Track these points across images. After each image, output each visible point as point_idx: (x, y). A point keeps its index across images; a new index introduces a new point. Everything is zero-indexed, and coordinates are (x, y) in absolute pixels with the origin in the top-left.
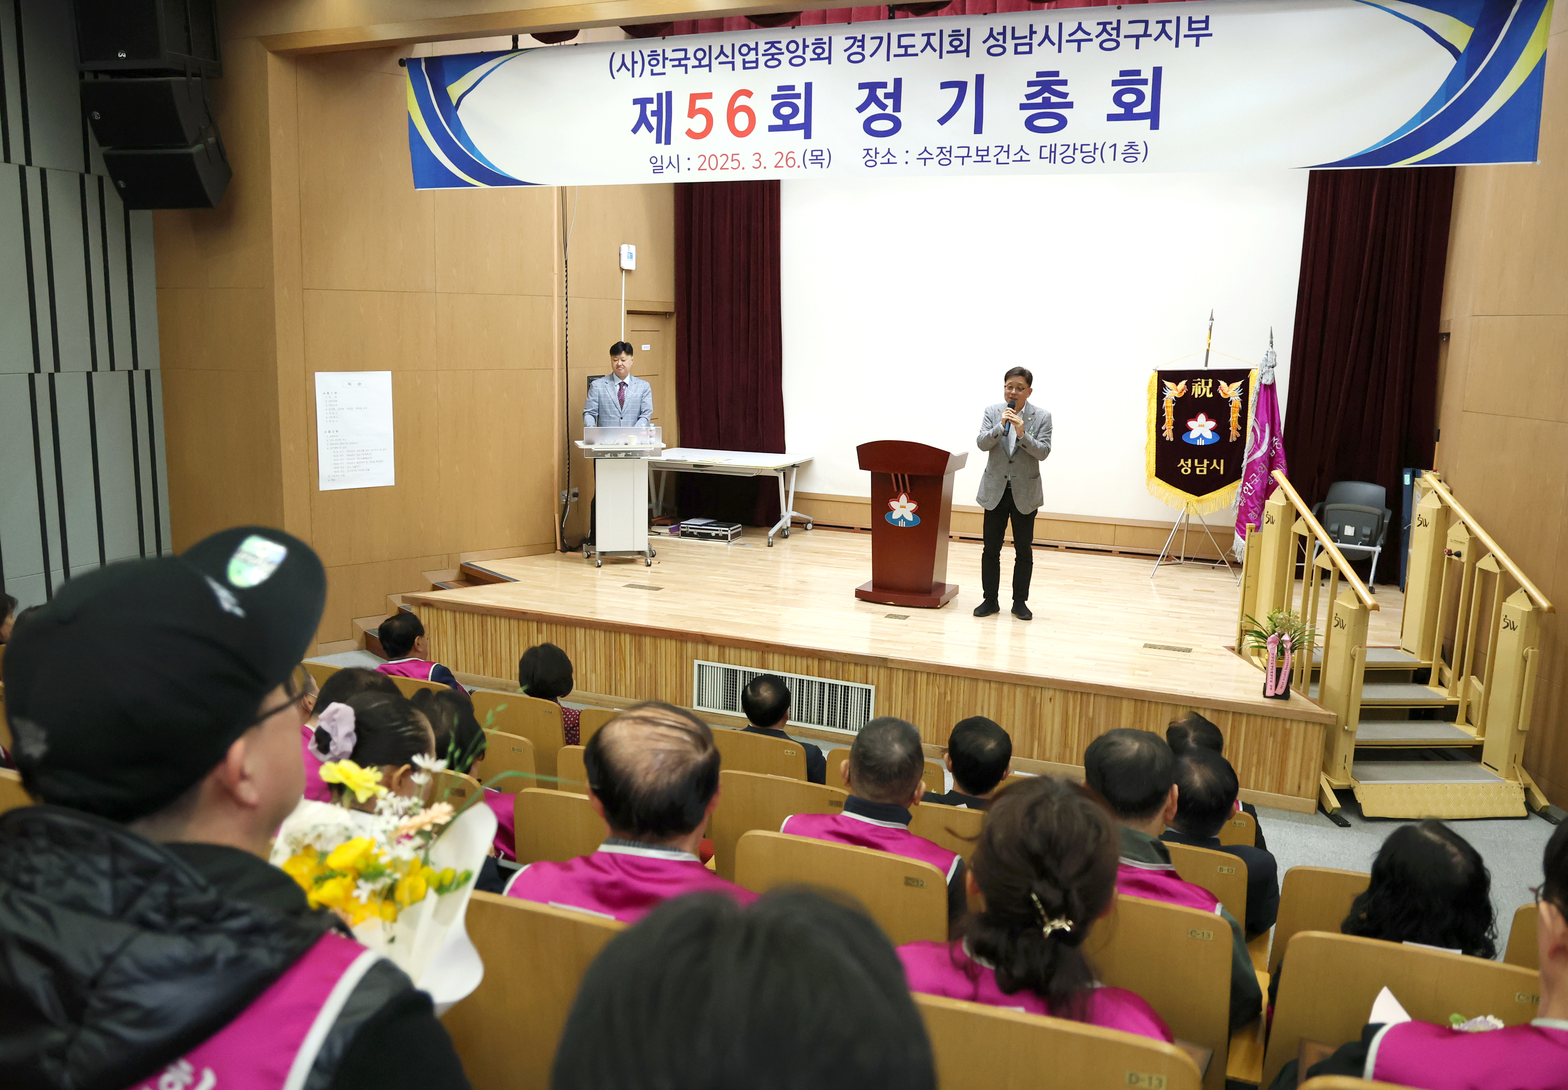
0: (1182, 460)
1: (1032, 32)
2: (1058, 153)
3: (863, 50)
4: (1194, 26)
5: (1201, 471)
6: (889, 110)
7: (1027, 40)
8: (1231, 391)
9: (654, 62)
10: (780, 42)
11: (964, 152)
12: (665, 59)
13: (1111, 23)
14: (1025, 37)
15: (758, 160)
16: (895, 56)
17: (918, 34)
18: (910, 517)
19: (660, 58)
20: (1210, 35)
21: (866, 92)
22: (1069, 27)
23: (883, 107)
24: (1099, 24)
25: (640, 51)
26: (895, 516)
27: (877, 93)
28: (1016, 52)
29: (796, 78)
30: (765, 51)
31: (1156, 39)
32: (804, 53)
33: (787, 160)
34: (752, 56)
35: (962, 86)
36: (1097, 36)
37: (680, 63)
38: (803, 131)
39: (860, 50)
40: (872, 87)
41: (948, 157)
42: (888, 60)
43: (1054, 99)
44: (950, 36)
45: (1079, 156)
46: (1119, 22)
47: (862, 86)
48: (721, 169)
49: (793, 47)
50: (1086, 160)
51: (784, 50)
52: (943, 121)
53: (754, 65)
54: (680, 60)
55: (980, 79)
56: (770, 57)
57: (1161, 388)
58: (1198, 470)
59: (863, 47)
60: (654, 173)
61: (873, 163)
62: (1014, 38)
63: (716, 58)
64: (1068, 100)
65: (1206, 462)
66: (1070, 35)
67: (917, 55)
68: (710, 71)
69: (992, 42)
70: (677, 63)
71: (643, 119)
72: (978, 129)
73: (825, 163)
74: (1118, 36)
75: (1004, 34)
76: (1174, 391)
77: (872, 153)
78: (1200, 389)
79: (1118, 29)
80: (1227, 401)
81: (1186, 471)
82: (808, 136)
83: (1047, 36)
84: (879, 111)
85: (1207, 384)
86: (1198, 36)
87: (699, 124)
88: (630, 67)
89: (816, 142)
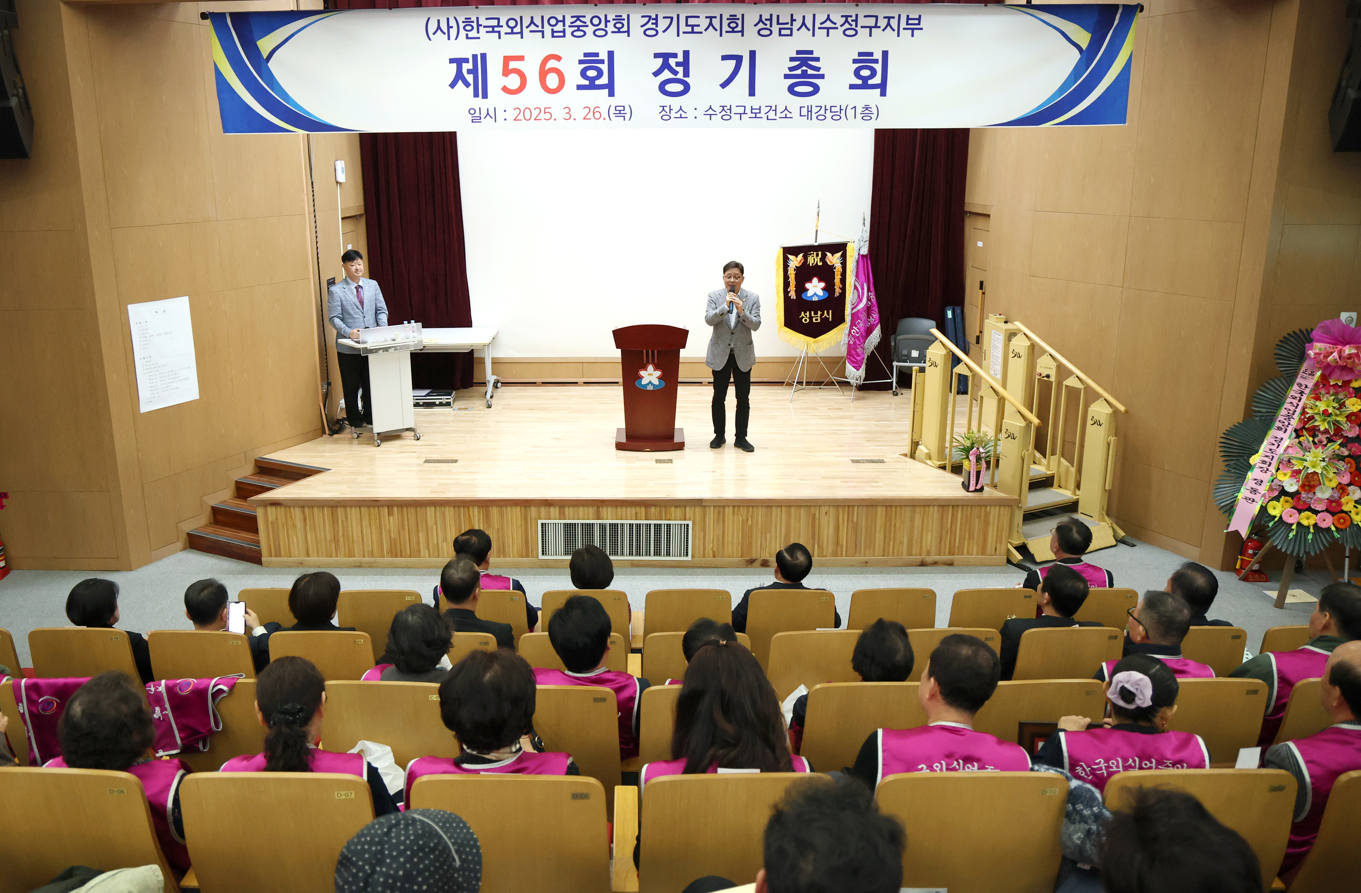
0: (803, 313)
1: (793, 20)
2: (813, 112)
3: (657, 26)
4: (910, 22)
5: (817, 320)
6: (680, 76)
7: (789, 26)
8: (834, 259)
9: (468, 28)
10: (584, 17)
11: (741, 110)
12: (478, 25)
13: (851, 16)
14: (787, 23)
15: (568, 113)
16: (684, 33)
17: (703, 16)
18: (656, 382)
19: (475, 25)
20: (921, 29)
21: (660, 61)
22: (821, 18)
24: (842, 16)
25: (455, 18)
26: (644, 382)
27: (670, 62)
28: (780, 35)
29: (601, 47)
30: (571, 23)
31: (883, 30)
32: (606, 26)
33: (594, 114)
34: (560, 27)
35: (738, 59)
36: (842, 26)
37: (493, 29)
38: (607, 90)
39: (654, 26)
40: (666, 57)
41: (729, 113)
42: (678, 35)
43: (810, 72)
44: (728, 19)
45: (829, 115)
46: (857, 15)
47: (657, 56)
48: (535, 119)
49: (596, 21)
50: (834, 118)
51: (589, 23)
52: (724, 85)
53: (562, 34)
54: (493, 27)
55: (753, 54)
56: (576, 28)
57: (786, 260)
58: (814, 319)
59: (656, 24)
60: (472, 122)
61: (668, 118)
62: (778, 23)
63: (527, 27)
64: (821, 72)
65: (819, 313)
66: (821, 24)
67: (701, 33)
68: (522, 37)
69: (761, 26)
70: (490, 29)
71: (459, 76)
72: (752, 92)
73: (627, 117)
74: (856, 26)
75: (770, 20)
76: (795, 261)
77: (667, 109)
78: (814, 260)
79: (856, 21)
80: (832, 268)
81: (806, 320)
82: (611, 94)
83: (804, 24)
84: (671, 76)
85: (817, 255)
86: (913, 30)
87: (513, 81)
88: (446, 31)
89: (619, 99)
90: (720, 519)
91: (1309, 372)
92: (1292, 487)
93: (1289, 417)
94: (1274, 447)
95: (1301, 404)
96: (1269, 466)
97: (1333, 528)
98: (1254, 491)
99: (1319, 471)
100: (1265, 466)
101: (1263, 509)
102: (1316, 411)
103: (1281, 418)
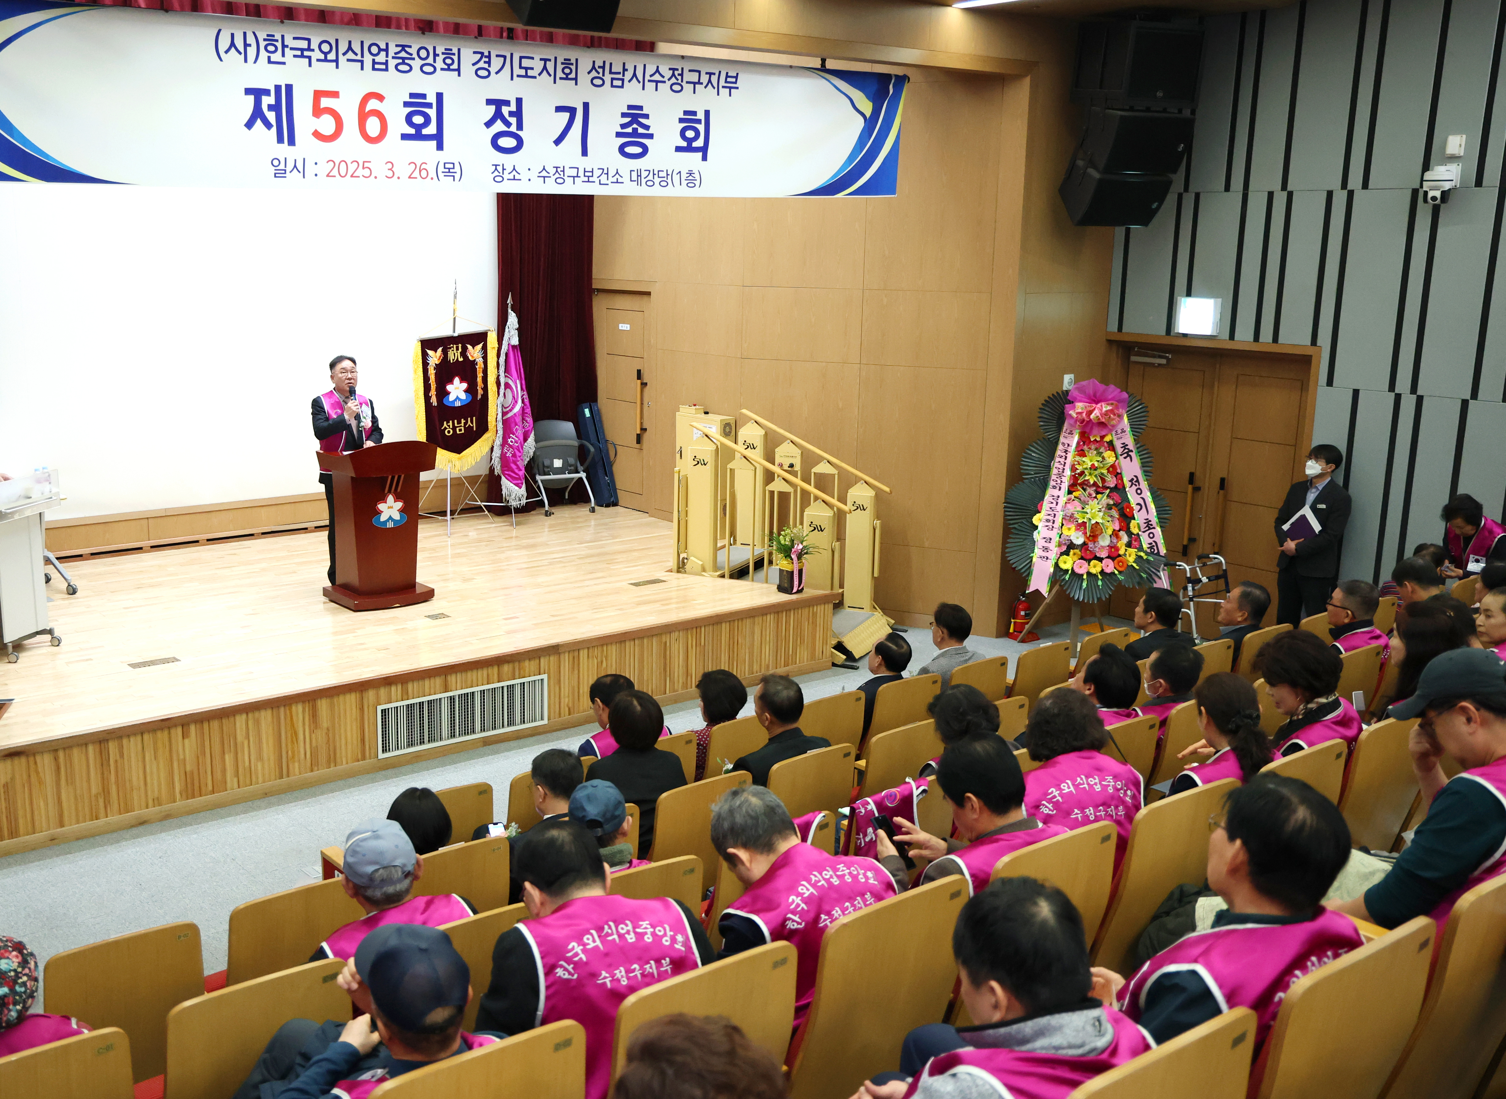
0: (445, 423)
1: (625, 70)
2: (643, 176)
3: (489, 66)
4: (729, 80)
5: (460, 430)
6: (513, 128)
7: (620, 76)
8: (474, 353)
9: (271, 48)
10: (410, 47)
11: (574, 172)
12: (284, 46)
14: (619, 73)
15: (390, 169)
16: (518, 76)
17: (537, 58)
19: (279, 45)
20: (737, 88)
21: (492, 109)
22: (651, 69)
23: (508, 124)
24: (670, 69)
25: (254, 33)
27: (503, 111)
28: (612, 86)
29: (429, 86)
30: (396, 53)
31: (706, 87)
32: (435, 61)
33: (420, 171)
34: (381, 58)
35: (572, 111)
36: (669, 80)
37: (302, 53)
38: (435, 142)
39: (486, 66)
40: (499, 104)
41: (562, 176)
42: (512, 79)
43: (641, 131)
44: (562, 63)
45: (657, 180)
46: (682, 69)
47: (489, 102)
48: (352, 176)
49: (423, 54)
50: (662, 184)
51: (415, 55)
52: (558, 142)
53: (384, 67)
54: (302, 50)
55: (586, 106)
56: (401, 61)
57: (425, 356)
58: (458, 429)
59: (489, 63)
60: (275, 177)
61: (501, 179)
62: (611, 72)
63: (344, 54)
64: (650, 132)
65: (463, 421)
66: (651, 76)
67: (535, 77)
68: (337, 67)
69: (594, 74)
70: (299, 53)
71: (257, 113)
72: (585, 153)
73: (457, 176)
74: (682, 81)
75: (603, 67)
76: (435, 357)
77: (500, 168)
78: (454, 355)
79: (682, 75)
80: (474, 363)
81: (449, 432)
82: (440, 147)
83: (635, 75)
84: (504, 128)
85: (457, 349)
86: (730, 88)
87: (327, 125)
88: (242, 50)
89: (448, 154)
90: (575, 664)
91: (1068, 431)
92: (1079, 539)
93: (1060, 475)
94: (1054, 505)
95: (1069, 462)
96: (1053, 523)
97: (1116, 572)
98: (1046, 549)
99: (1100, 521)
100: (1050, 524)
101: (1057, 565)
102: (1085, 466)
103: (1054, 477)
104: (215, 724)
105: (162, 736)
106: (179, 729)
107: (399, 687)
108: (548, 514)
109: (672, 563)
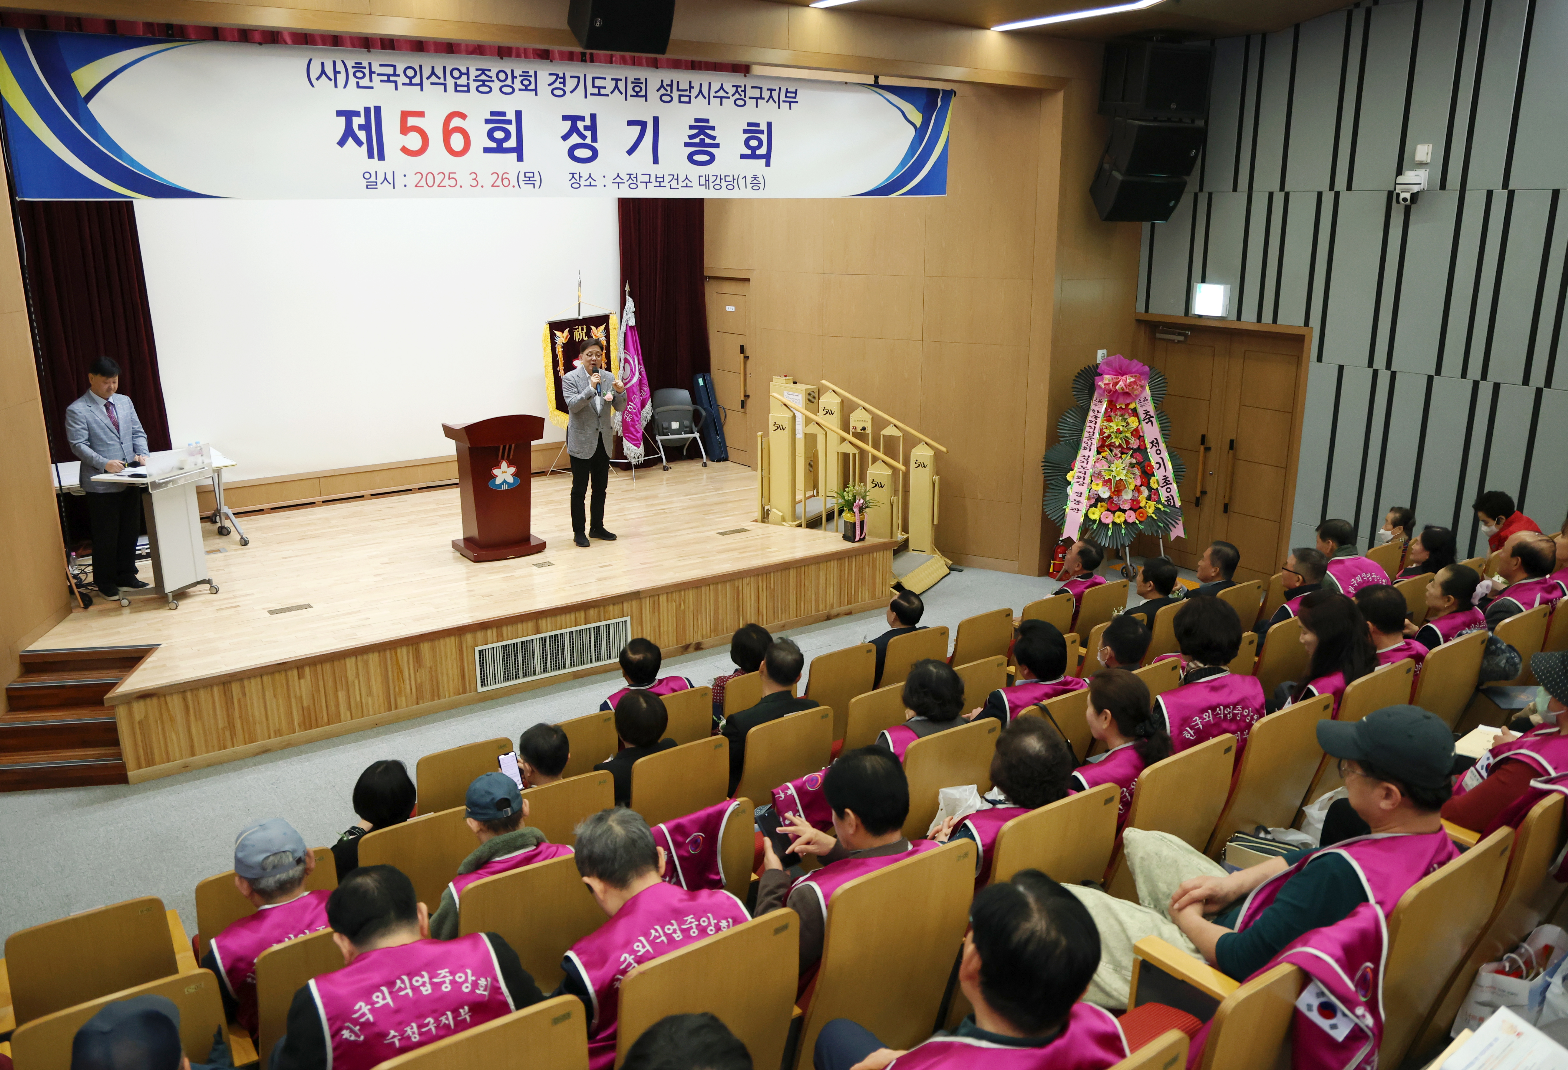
1: (691, 87)
2: (711, 180)
3: (564, 86)
4: (789, 95)
6: (588, 141)
7: (687, 93)
9: (359, 75)
10: (490, 70)
11: (646, 178)
12: (371, 73)
13: (740, 87)
14: (686, 90)
15: (475, 179)
16: (592, 94)
17: (609, 78)
18: (511, 480)
19: (367, 71)
20: (797, 102)
21: (568, 124)
22: (715, 87)
23: (584, 137)
24: (733, 86)
25: (343, 62)
26: (498, 481)
27: (578, 125)
28: (680, 102)
29: (508, 105)
30: (476, 77)
31: (767, 102)
32: (513, 83)
33: (502, 180)
34: (463, 81)
35: (643, 125)
36: (733, 95)
37: (389, 78)
38: (515, 154)
40: (574, 119)
41: (635, 182)
42: (586, 97)
43: (707, 141)
44: (633, 83)
45: (724, 184)
46: (745, 86)
47: (565, 118)
48: (439, 186)
49: (502, 76)
50: (729, 188)
51: (494, 78)
52: (630, 152)
53: (465, 89)
54: (388, 76)
55: (656, 120)
56: (481, 83)
57: (553, 337)
59: (564, 83)
60: (367, 188)
61: (578, 186)
62: (678, 90)
63: (428, 78)
64: (716, 142)
66: (716, 92)
67: (607, 95)
68: (422, 90)
69: (662, 91)
70: (385, 78)
71: (349, 133)
72: (656, 161)
73: (537, 184)
74: (745, 97)
75: (671, 85)
76: (562, 338)
77: (577, 176)
78: (579, 334)
79: (744, 91)
82: (520, 158)
83: (700, 92)
84: (579, 141)
85: (582, 329)
86: (790, 102)
87: (414, 141)
88: (332, 77)
89: (527, 165)
90: (656, 607)
91: (1098, 400)
92: (1105, 494)
93: (1091, 438)
94: (1084, 464)
95: (1098, 426)
96: (1084, 479)
97: (1137, 522)
98: (1077, 502)
99: (1124, 478)
100: (1081, 480)
101: (1086, 515)
102: (1112, 430)
103: (1085, 440)
104: (327, 667)
105: (280, 678)
106: (295, 672)
107: (495, 630)
108: (665, 469)
109: (758, 515)
